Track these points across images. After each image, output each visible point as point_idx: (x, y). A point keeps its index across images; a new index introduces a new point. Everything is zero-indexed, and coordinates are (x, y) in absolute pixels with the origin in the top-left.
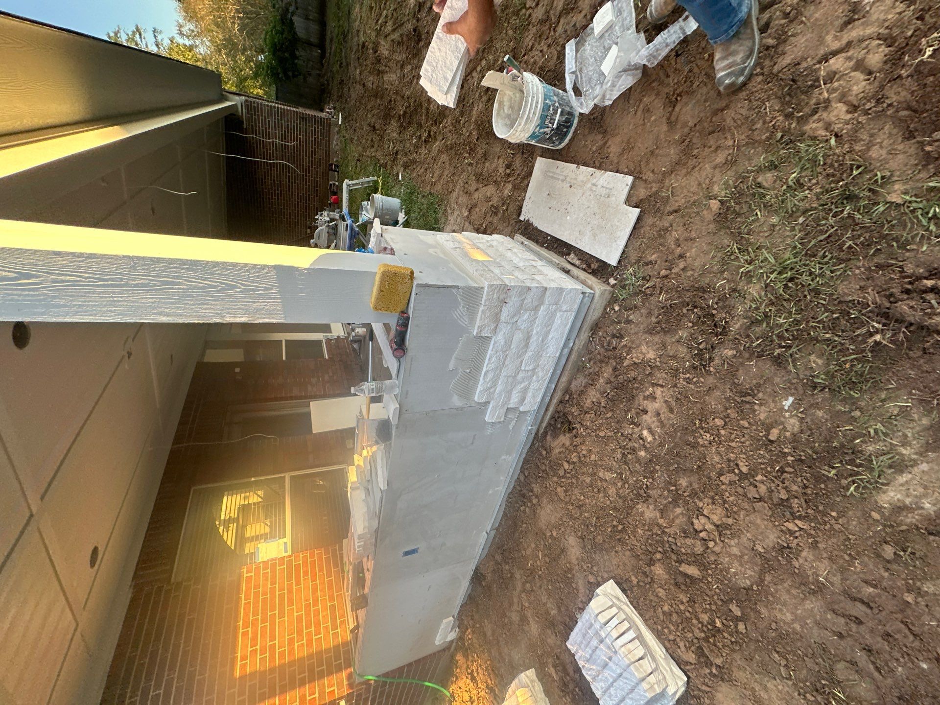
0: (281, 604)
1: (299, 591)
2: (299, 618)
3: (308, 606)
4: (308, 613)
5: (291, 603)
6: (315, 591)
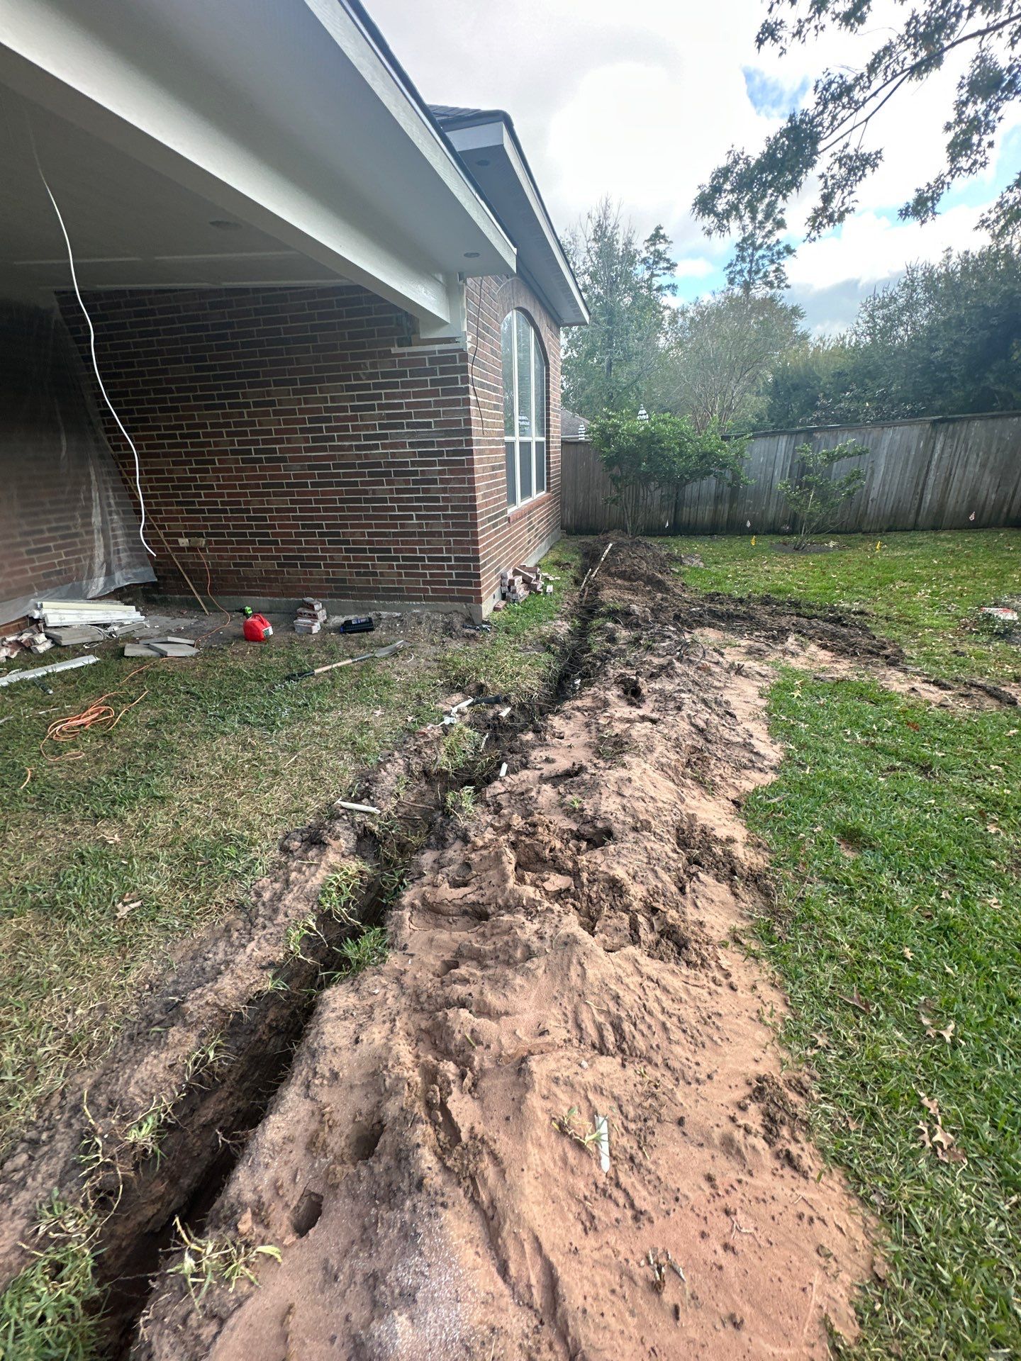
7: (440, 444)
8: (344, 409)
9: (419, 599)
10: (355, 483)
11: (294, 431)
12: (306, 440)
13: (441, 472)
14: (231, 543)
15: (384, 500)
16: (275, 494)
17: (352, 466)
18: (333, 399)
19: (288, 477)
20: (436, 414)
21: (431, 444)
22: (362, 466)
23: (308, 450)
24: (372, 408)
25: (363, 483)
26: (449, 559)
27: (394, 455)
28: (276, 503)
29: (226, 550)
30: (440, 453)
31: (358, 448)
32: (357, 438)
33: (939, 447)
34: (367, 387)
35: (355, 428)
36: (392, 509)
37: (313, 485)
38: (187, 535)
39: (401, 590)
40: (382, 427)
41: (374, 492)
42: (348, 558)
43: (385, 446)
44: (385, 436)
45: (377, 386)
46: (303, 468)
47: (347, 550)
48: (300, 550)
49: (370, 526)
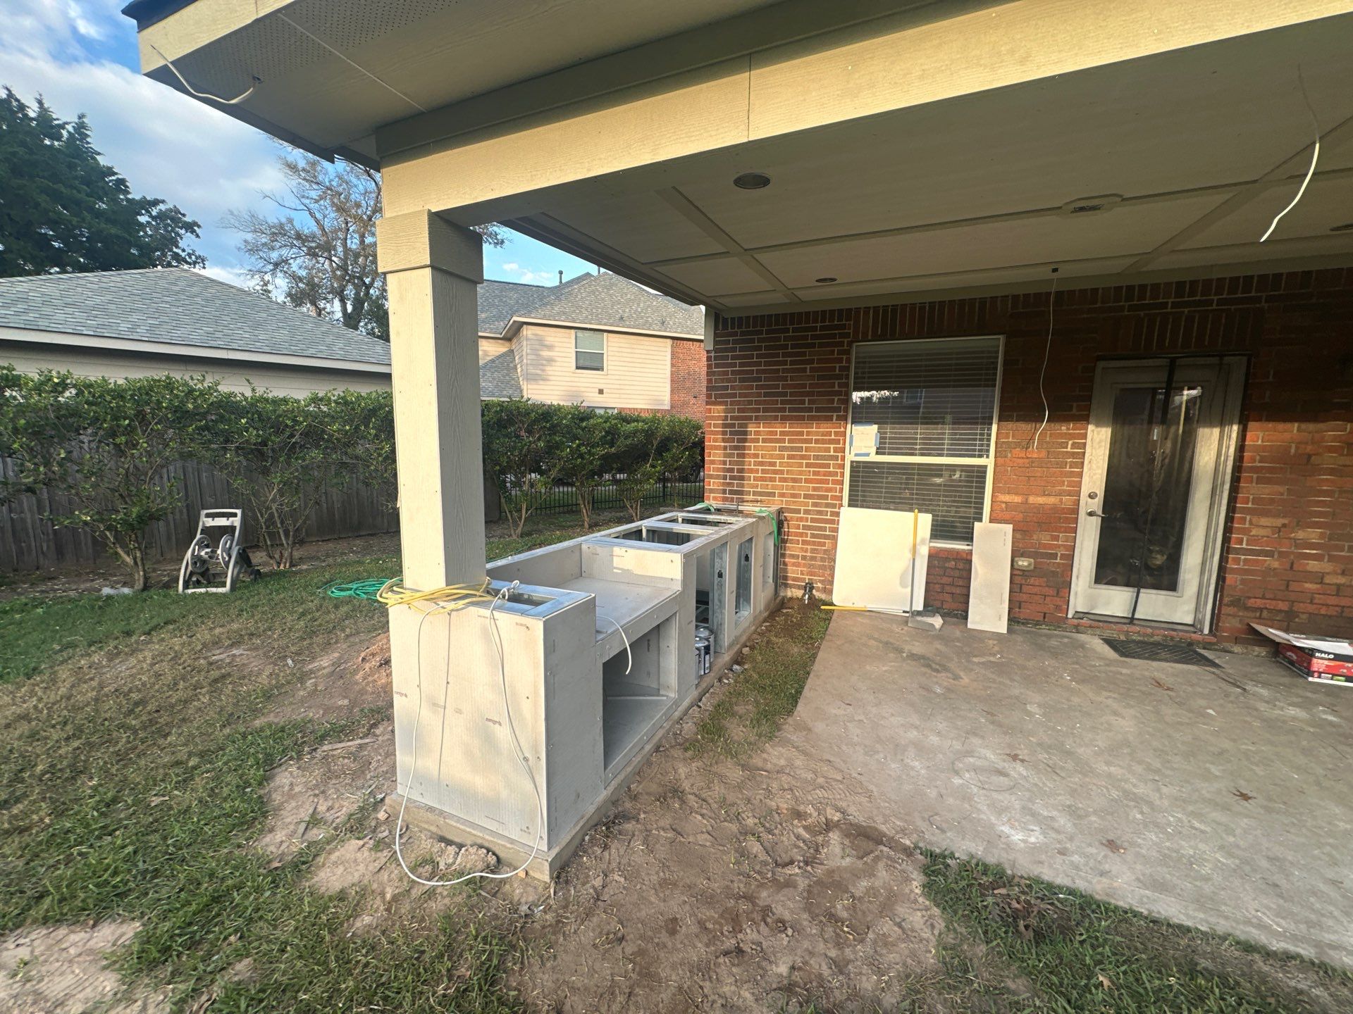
0: (792, 449)
1: (801, 465)
2: (773, 464)
3: (782, 472)
4: (776, 472)
5: (790, 457)
6: (794, 480)
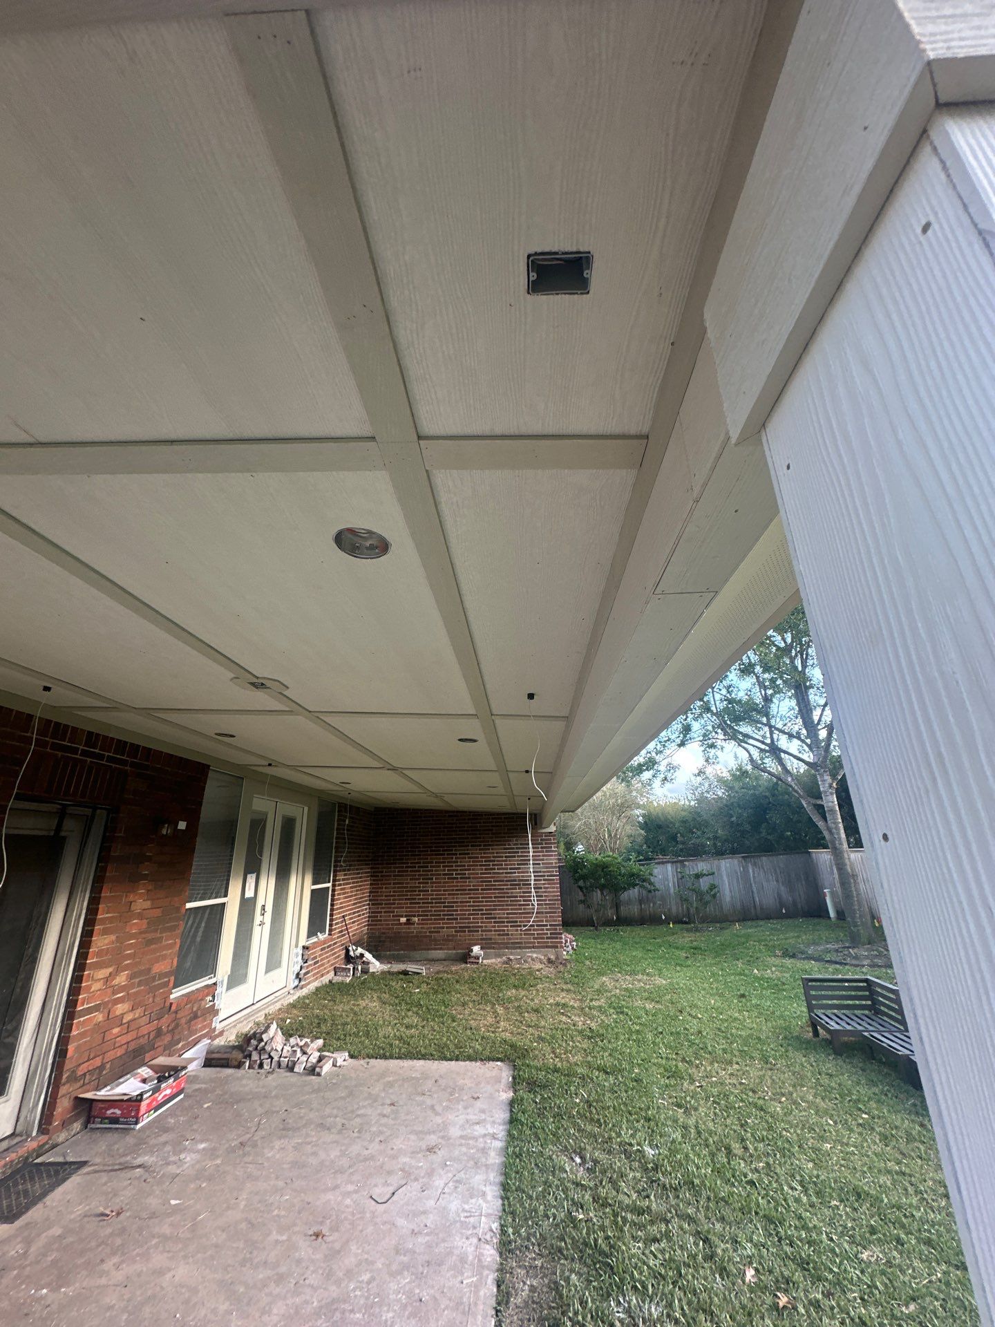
7: (544, 872)
8: (502, 857)
9: (530, 948)
10: (503, 889)
11: (477, 865)
12: (482, 869)
13: (544, 884)
14: (431, 920)
15: (517, 897)
16: (461, 894)
17: (503, 881)
18: (497, 853)
19: (470, 886)
20: (543, 860)
21: (540, 872)
22: (507, 881)
23: (481, 874)
24: (515, 857)
25: (507, 889)
26: (546, 925)
27: (522, 876)
28: (460, 898)
29: (427, 924)
30: (544, 876)
31: (506, 873)
32: (507, 869)
33: (751, 871)
34: (513, 848)
35: (505, 865)
36: (520, 901)
37: (482, 890)
38: (406, 916)
39: (521, 943)
40: (518, 864)
41: (512, 893)
42: (495, 927)
43: (518, 873)
44: (519, 868)
45: (517, 848)
46: (478, 882)
47: (495, 922)
48: (469, 923)
49: (508, 909)
